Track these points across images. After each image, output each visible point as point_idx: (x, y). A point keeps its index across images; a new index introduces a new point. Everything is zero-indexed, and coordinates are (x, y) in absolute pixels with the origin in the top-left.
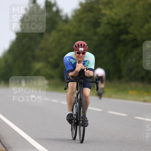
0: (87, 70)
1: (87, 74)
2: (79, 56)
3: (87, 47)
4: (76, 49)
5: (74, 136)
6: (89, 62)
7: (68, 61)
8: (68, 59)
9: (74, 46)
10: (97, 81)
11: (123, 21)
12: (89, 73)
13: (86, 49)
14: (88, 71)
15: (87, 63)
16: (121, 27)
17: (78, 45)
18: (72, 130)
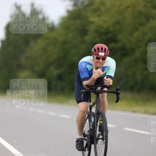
0: (107, 78)
1: (107, 82)
3: (109, 51)
4: (95, 53)
6: (109, 68)
7: (84, 66)
8: (83, 64)
10: (119, 92)
12: (110, 81)
13: (107, 54)
14: (109, 79)
15: (107, 69)
17: (98, 48)
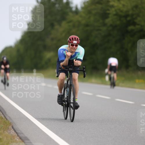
2: (73, 48)
4: (70, 41)
5: (65, 116)
7: (62, 53)
8: (61, 51)
9: (68, 39)
11: (130, 12)
16: (129, 19)
18: (63, 111)
